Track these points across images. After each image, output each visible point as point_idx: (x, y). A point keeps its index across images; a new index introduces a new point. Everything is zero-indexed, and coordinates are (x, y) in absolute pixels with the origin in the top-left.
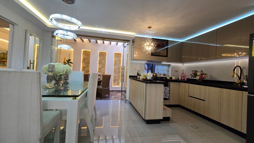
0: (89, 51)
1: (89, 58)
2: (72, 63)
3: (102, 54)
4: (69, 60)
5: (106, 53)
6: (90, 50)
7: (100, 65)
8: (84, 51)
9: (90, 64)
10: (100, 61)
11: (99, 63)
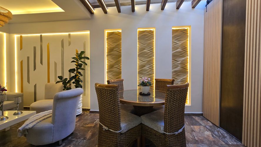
0: (119, 33)
1: (119, 46)
2: (88, 58)
3: (145, 35)
4: (83, 52)
5: (152, 32)
6: (120, 31)
7: (143, 59)
8: (110, 34)
9: (122, 58)
10: (141, 49)
11: (139, 55)
